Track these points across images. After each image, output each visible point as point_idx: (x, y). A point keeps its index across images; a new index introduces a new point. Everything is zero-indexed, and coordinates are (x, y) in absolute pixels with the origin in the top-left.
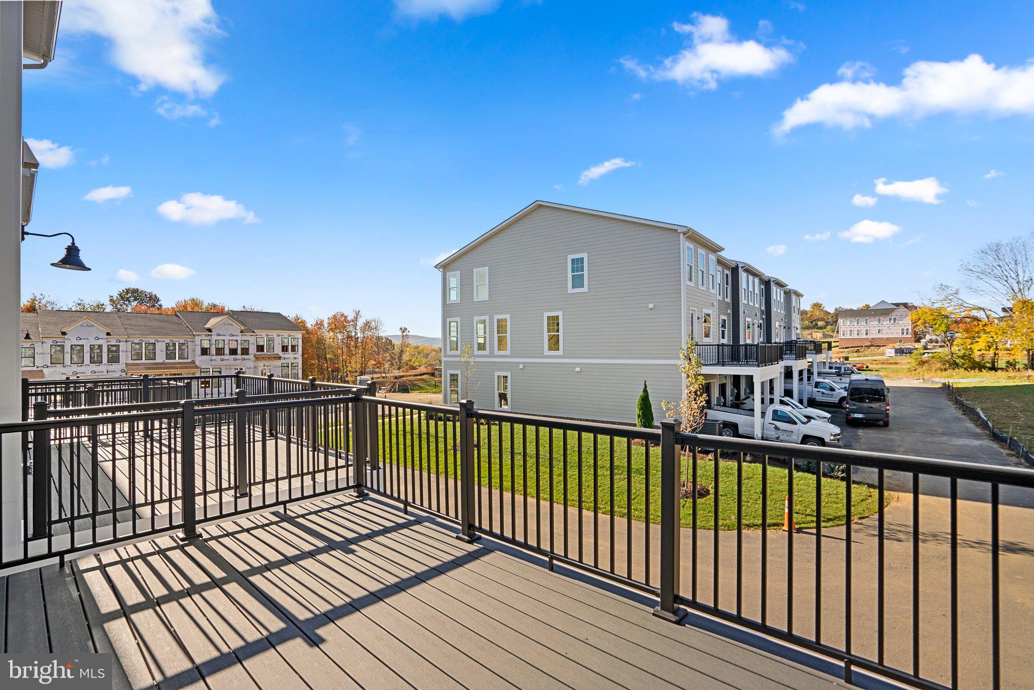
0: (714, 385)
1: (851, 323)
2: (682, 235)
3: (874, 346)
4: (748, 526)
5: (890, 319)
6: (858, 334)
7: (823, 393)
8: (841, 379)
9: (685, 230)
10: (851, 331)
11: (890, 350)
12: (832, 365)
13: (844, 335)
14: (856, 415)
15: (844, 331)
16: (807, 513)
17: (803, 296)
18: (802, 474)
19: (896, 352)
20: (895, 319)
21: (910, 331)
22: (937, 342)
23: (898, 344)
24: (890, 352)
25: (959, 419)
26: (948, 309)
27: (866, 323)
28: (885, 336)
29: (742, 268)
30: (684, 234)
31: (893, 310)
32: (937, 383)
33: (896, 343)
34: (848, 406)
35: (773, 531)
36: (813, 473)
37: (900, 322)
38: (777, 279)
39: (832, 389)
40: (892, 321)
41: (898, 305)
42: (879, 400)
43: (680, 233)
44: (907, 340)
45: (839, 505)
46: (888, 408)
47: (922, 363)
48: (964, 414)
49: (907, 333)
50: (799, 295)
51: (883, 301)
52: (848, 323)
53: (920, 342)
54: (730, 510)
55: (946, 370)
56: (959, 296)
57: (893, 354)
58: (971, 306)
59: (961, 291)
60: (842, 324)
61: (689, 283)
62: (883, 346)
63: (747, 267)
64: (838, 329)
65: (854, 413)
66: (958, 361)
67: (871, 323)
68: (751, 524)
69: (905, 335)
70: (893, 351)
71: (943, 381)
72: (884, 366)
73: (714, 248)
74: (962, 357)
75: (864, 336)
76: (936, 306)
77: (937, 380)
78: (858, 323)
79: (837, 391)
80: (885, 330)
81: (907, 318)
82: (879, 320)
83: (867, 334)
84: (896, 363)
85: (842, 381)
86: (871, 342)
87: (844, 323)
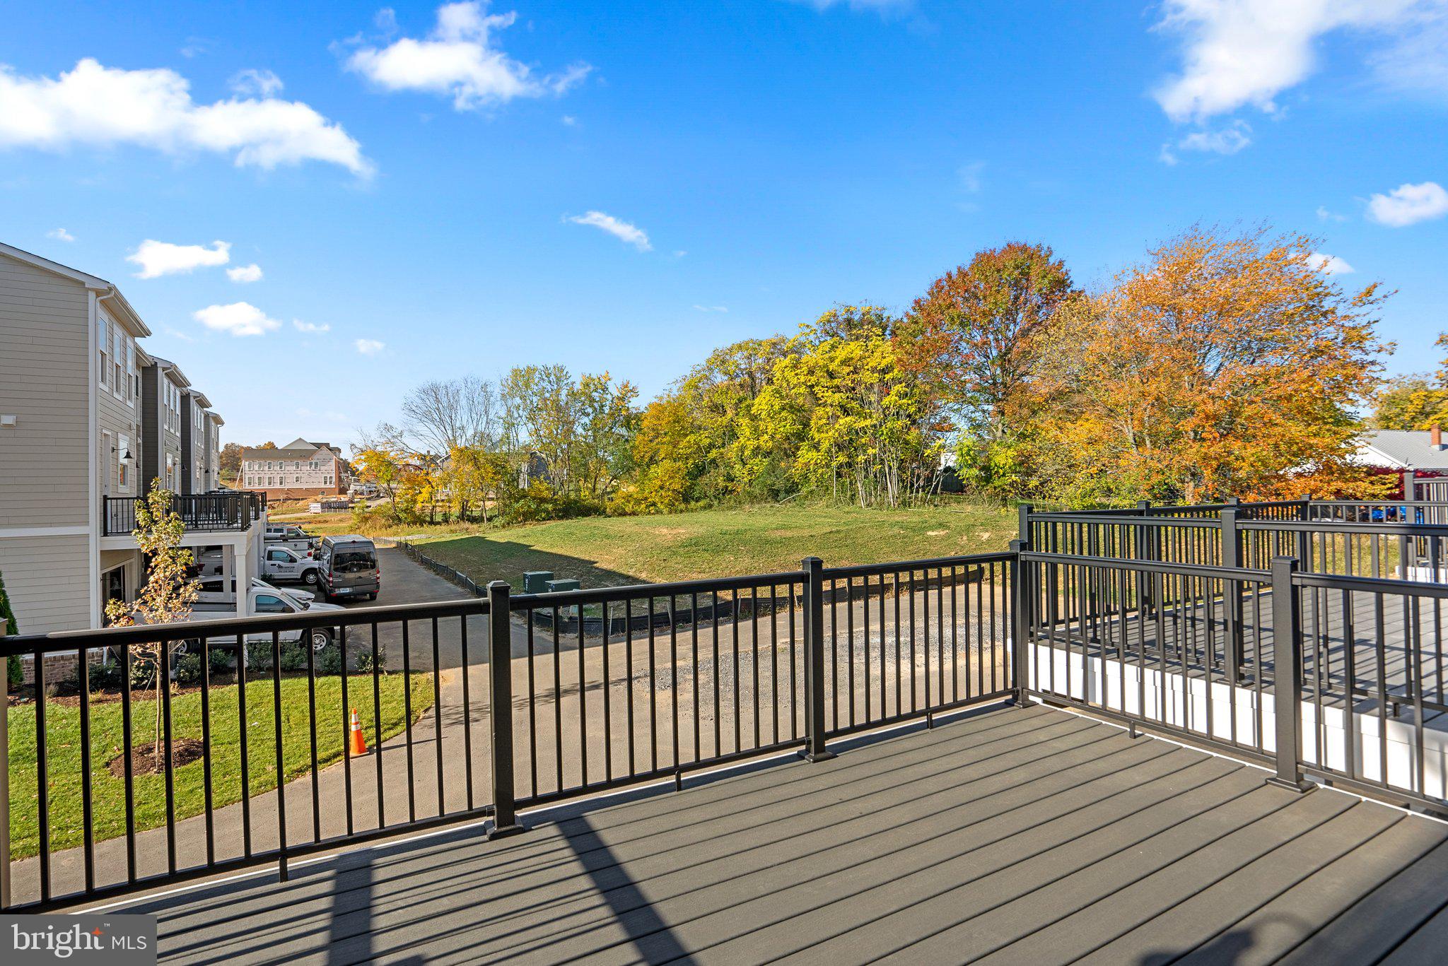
0: (131, 570)
1: (260, 467)
2: (92, 295)
3: (291, 499)
4: (299, 772)
5: (311, 464)
6: (270, 483)
7: (280, 567)
8: (296, 545)
9: (104, 287)
10: (259, 478)
11: (315, 505)
12: (270, 527)
13: (250, 483)
14: (342, 591)
15: (250, 478)
16: (365, 726)
17: (222, 423)
18: (326, 678)
19: (322, 508)
20: (316, 464)
21: (334, 480)
22: (362, 494)
23: (320, 496)
24: (315, 508)
25: (436, 580)
26: (392, 454)
27: (281, 468)
28: (304, 487)
29: (164, 369)
30: (98, 293)
31: (313, 452)
32: (390, 542)
33: (318, 495)
34: (331, 579)
35: (339, 763)
36: (337, 674)
37: (322, 468)
38: (202, 395)
39: (293, 560)
40: (313, 466)
41: (319, 446)
42: (366, 567)
43: (89, 289)
44: (330, 491)
45: (394, 704)
46: (378, 575)
47: (366, 519)
48: (438, 574)
49: (330, 483)
50: (219, 421)
51: (300, 439)
52: (256, 467)
53: (346, 494)
54: (258, 759)
55: (390, 526)
56: (404, 440)
57: (319, 510)
58: (413, 452)
59: (405, 434)
60: (247, 468)
61: (101, 385)
62: (302, 499)
63: (172, 369)
64: (242, 476)
65: (339, 587)
66: (401, 515)
67: (288, 468)
68: (303, 766)
69: (328, 485)
70: (319, 505)
71: (397, 539)
72: (319, 526)
73: (136, 329)
74: (405, 511)
75: (278, 486)
76: (379, 449)
77: (391, 539)
78: (269, 468)
79: (299, 561)
80: (305, 478)
81: (330, 463)
82: (297, 465)
83: (281, 483)
84: (326, 522)
85: (298, 548)
86: (287, 494)
87: (249, 467)
